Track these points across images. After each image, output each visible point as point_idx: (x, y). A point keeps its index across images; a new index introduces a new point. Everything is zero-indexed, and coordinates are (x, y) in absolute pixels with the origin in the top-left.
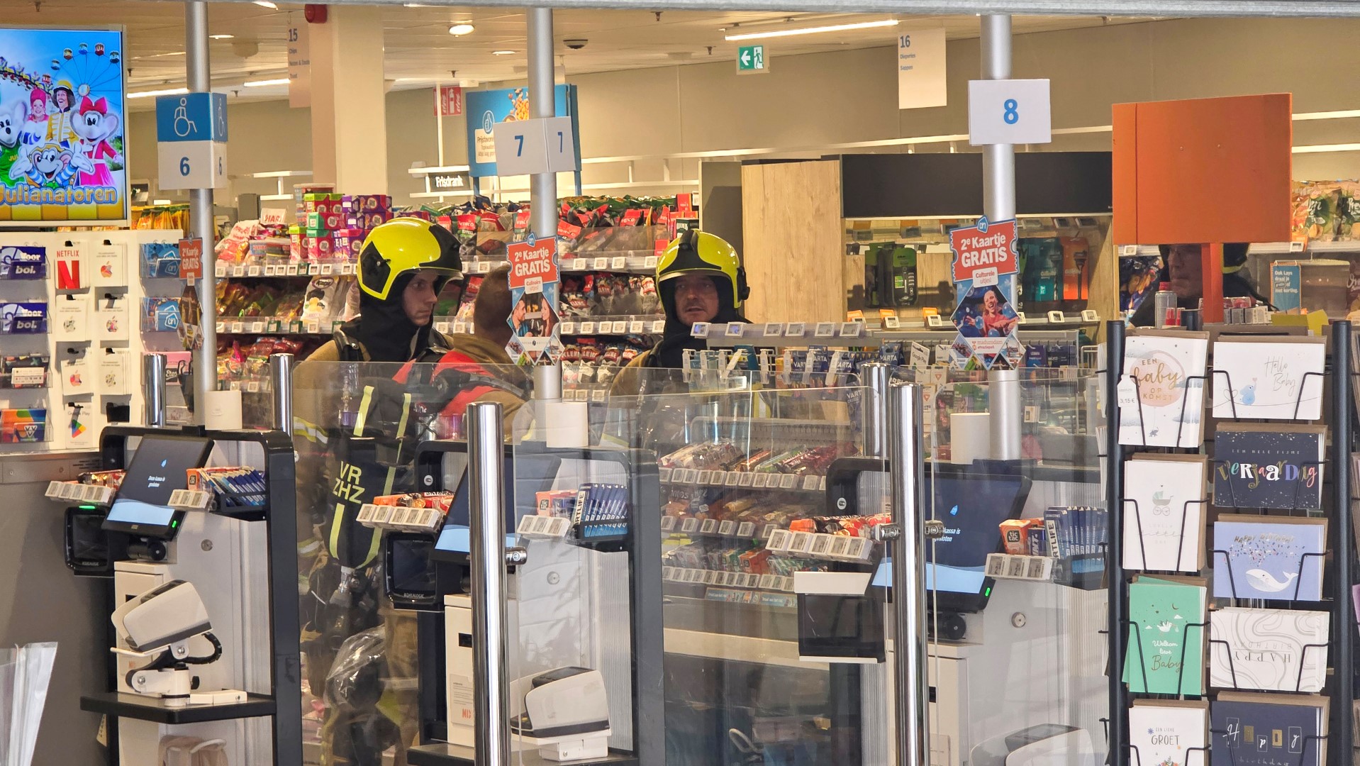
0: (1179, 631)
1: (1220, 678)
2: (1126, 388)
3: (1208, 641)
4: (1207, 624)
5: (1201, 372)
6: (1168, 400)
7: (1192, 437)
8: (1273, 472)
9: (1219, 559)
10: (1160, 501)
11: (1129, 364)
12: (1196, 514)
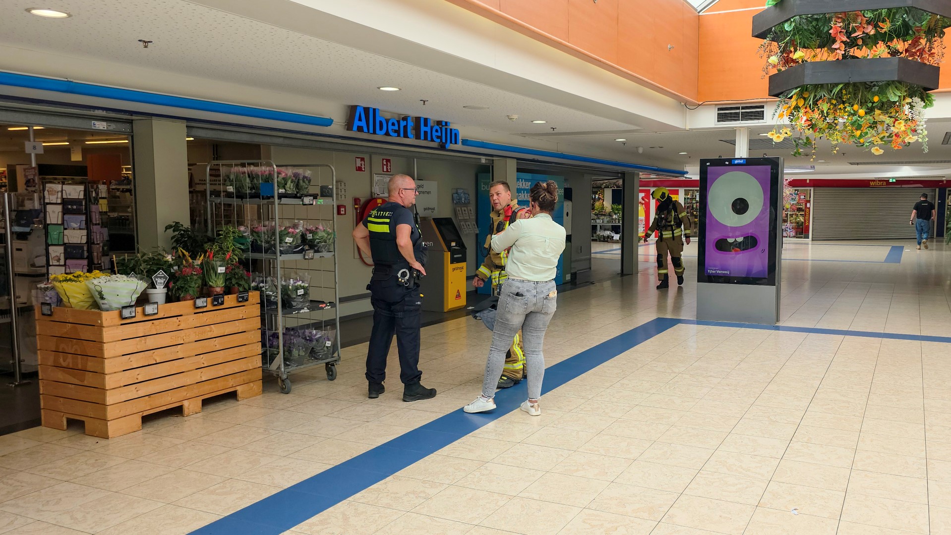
0: (58, 234)
1: (66, 241)
2: (46, 193)
3: (64, 235)
4: (63, 232)
5: (60, 190)
6: (55, 195)
7: (59, 201)
8: (75, 207)
9: (65, 222)
10: (53, 212)
11: (47, 189)
12: (60, 214)
